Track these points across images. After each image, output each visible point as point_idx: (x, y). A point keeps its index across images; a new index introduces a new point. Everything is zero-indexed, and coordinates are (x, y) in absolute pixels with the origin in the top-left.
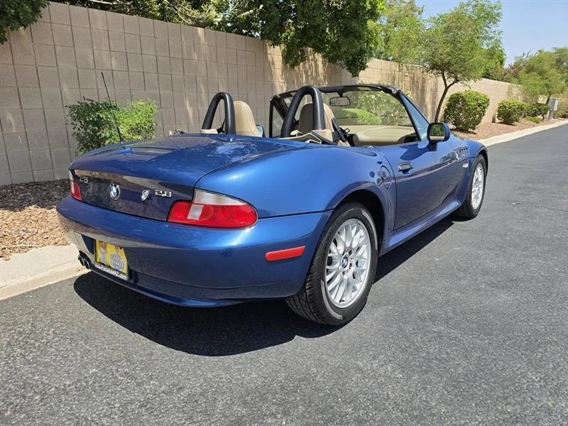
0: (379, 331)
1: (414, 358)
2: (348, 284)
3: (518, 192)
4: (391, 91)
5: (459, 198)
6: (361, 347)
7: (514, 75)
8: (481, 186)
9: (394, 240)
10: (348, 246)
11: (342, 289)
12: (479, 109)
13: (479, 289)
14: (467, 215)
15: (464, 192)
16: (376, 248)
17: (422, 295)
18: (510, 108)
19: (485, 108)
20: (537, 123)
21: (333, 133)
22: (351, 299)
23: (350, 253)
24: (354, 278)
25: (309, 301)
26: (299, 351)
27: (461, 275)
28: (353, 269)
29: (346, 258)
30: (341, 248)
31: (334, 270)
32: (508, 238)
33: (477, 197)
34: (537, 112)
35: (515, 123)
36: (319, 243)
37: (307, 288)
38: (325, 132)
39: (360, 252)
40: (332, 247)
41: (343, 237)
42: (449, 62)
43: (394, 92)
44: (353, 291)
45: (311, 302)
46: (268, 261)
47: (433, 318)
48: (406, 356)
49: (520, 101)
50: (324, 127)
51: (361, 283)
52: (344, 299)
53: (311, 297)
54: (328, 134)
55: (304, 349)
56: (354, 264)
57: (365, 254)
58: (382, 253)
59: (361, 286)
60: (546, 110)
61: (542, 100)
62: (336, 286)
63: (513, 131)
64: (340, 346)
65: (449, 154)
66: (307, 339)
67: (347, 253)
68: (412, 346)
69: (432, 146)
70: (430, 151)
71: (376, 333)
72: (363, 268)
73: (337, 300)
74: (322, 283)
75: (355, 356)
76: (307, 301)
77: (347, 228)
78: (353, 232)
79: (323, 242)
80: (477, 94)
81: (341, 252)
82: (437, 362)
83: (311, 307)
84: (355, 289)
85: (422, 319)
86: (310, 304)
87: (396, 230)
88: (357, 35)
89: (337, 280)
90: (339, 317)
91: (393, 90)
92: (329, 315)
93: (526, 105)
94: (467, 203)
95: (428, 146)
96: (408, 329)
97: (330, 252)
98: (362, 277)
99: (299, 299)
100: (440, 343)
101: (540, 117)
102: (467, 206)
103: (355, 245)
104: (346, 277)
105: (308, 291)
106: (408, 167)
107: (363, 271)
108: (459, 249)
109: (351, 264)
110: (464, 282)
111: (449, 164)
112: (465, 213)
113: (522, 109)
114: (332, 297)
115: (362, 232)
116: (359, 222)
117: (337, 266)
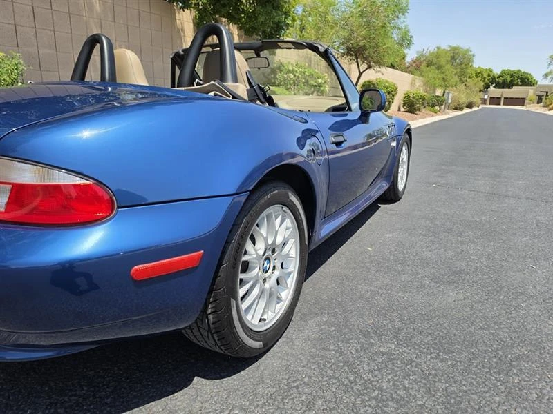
0: (313, 357)
1: (363, 401)
2: (271, 295)
3: (435, 174)
4: (318, 48)
5: (387, 178)
6: (290, 388)
7: (415, 68)
8: (405, 167)
9: (325, 230)
10: (270, 242)
11: (262, 304)
12: (388, 97)
13: (423, 286)
14: (393, 198)
15: (390, 174)
16: (306, 242)
17: (361, 297)
18: (414, 98)
19: (393, 96)
20: (436, 113)
21: (247, 90)
22: (274, 314)
23: (273, 251)
24: (278, 283)
25: (213, 331)
26: (198, 405)
27: (399, 268)
28: (277, 273)
29: (268, 259)
30: (260, 246)
31: (251, 279)
32: (438, 222)
33: (402, 179)
34: (436, 103)
35: (417, 112)
36: (228, 242)
37: (209, 311)
38: (237, 87)
39: (286, 250)
40: (249, 246)
41: (263, 231)
42: (365, 46)
43: (322, 49)
44: (278, 303)
45: (216, 332)
46: (135, 281)
47: (378, 331)
48: (353, 398)
49: (421, 92)
50: (236, 80)
51: (287, 290)
52: (265, 317)
53: (216, 325)
54: (242, 89)
55: (206, 401)
56: (278, 266)
57: (292, 250)
58: (313, 247)
59: (287, 295)
60: (443, 101)
61: (439, 92)
62: (254, 301)
63: (416, 119)
64: (260, 390)
65: (373, 132)
66: (212, 382)
67: (269, 253)
68: (358, 380)
69: (364, 117)
70: (363, 123)
71: (308, 361)
72: (290, 270)
73: (255, 321)
74: (233, 302)
75: (281, 406)
76: (209, 330)
77: (269, 217)
78: (278, 222)
79: (234, 241)
80: (387, 82)
81: (261, 252)
82: (395, 405)
83: (216, 339)
84: (279, 300)
85: (365, 333)
86: (215, 335)
87: (328, 218)
88: (275, 5)
89: (256, 291)
90: (257, 344)
91: (320, 47)
92: (244, 346)
93: (427, 96)
94: (393, 185)
95: (360, 117)
96: (350, 350)
97: (246, 253)
98: (289, 282)
99: (198, 327)
100: (392, 371)
101: (438, 108)
102: (394, 188)
103: (279, 240)
104: (267, 286)
105: (211, 317)
106: (341, 139)
107: (289, 274)
108: (391, 235)
109: (274, 267)
110: (404, 277)
111: (373, 144)
112: (391, 196)
113: (424, 99)
114: (249, 317)
115: (289, 223)
116: (285, 209)
117: (255, 272)
